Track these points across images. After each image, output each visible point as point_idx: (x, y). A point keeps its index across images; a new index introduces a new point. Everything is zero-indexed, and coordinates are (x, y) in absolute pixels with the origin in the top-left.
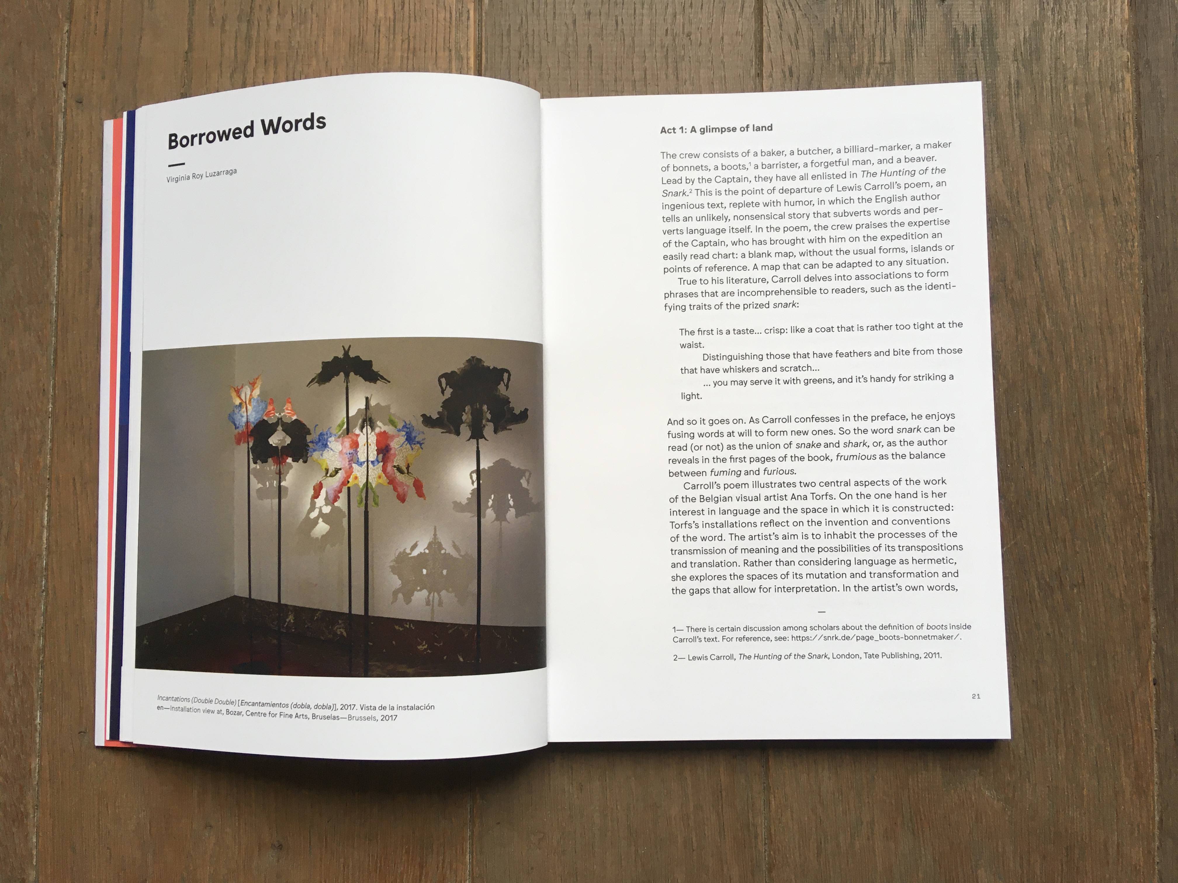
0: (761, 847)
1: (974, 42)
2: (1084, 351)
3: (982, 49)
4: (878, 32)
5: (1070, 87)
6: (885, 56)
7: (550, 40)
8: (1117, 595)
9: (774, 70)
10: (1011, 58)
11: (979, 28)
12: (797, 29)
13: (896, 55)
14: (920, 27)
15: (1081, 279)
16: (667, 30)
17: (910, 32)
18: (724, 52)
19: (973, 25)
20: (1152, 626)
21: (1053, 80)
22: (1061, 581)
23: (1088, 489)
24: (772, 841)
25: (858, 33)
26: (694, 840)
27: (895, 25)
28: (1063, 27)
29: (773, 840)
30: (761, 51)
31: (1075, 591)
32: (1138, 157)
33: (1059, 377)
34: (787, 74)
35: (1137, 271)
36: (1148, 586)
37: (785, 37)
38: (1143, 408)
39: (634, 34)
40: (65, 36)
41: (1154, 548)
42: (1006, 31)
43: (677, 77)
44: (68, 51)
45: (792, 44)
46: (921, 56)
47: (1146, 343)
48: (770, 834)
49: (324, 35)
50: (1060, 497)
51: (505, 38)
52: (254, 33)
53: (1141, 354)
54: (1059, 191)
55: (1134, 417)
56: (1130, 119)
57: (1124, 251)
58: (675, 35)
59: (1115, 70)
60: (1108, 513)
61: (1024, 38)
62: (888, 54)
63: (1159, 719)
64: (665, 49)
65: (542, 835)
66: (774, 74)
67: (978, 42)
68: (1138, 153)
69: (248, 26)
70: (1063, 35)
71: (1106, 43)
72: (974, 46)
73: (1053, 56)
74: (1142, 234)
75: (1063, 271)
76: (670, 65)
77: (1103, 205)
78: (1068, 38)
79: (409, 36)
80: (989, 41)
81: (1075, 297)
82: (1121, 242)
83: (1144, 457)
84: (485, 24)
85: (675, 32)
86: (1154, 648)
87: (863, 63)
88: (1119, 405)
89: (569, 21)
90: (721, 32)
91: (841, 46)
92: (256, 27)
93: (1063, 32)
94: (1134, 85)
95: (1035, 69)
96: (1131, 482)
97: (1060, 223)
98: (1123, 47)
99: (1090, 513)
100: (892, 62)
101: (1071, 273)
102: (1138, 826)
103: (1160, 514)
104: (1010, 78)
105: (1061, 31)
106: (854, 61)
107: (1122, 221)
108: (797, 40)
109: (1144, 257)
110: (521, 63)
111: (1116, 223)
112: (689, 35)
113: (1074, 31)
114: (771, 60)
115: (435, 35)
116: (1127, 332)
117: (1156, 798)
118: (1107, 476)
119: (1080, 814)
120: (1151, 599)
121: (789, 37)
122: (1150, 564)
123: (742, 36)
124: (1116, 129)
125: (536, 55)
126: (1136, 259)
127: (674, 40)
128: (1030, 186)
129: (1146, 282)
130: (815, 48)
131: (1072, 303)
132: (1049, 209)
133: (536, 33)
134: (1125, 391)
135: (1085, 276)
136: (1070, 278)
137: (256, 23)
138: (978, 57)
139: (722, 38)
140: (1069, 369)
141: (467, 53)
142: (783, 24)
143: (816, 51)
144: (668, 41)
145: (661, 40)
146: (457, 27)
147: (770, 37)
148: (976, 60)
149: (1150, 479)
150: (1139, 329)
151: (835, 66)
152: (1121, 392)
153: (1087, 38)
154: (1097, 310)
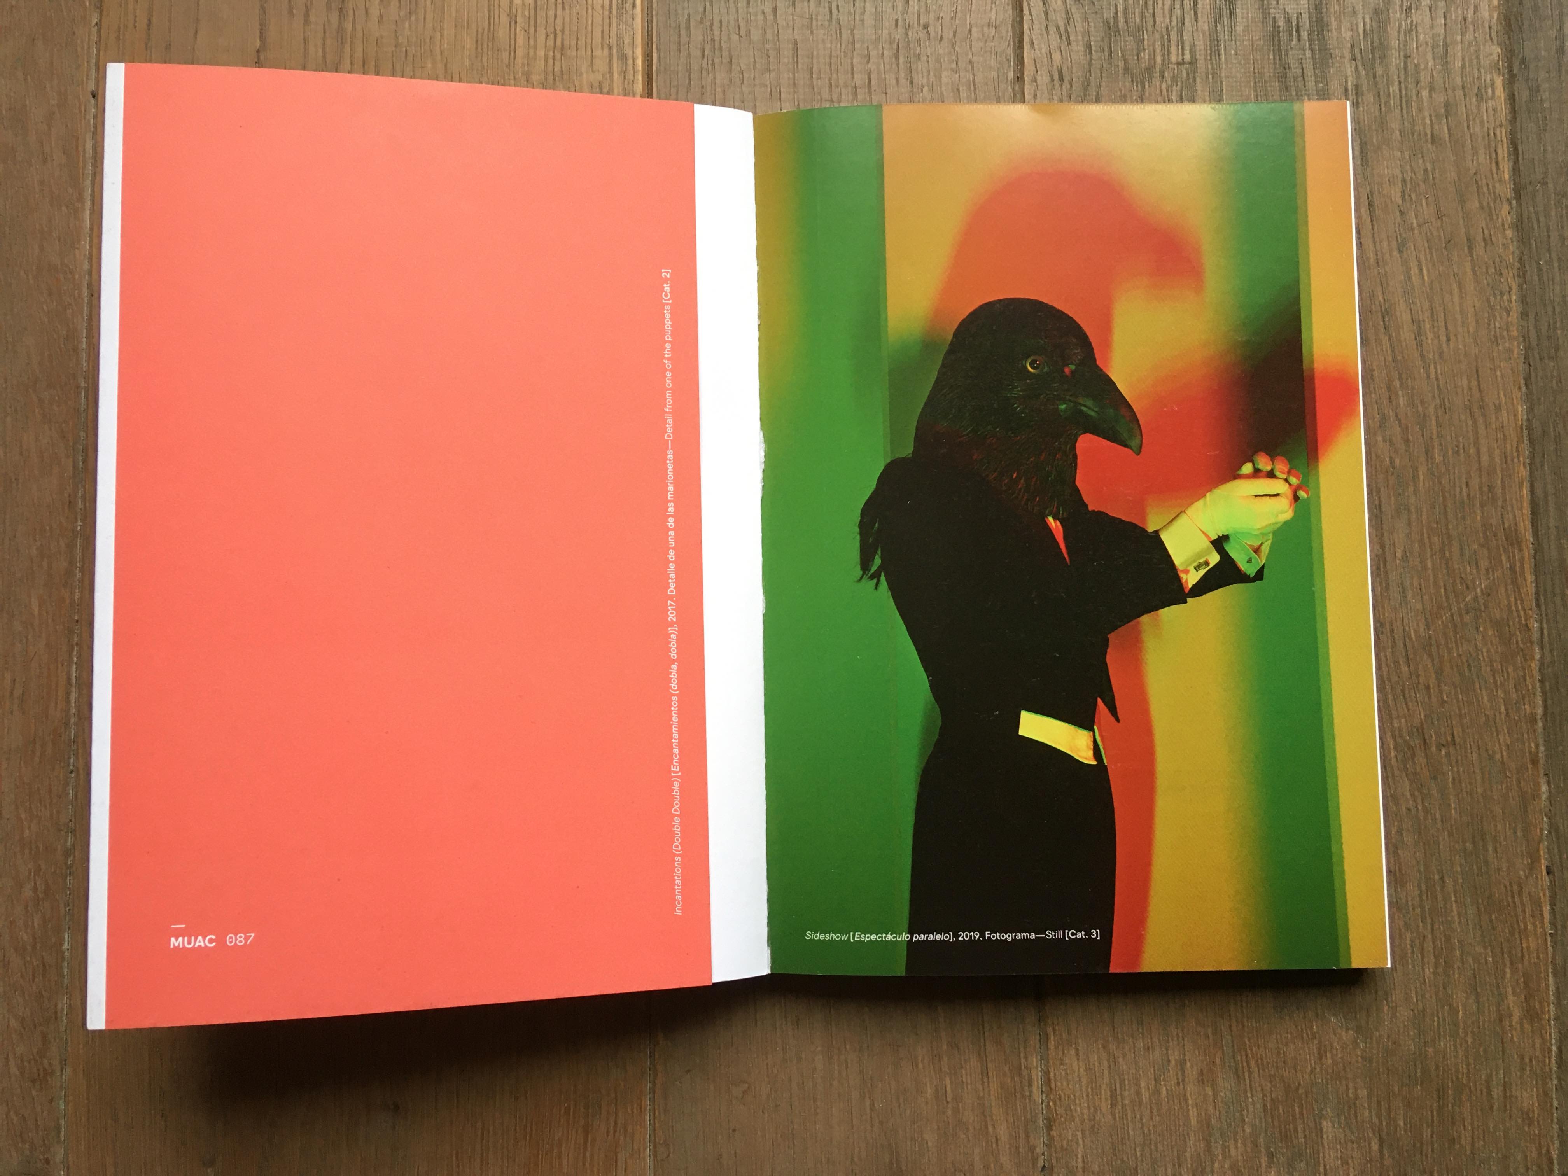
0: (1037, 1096)
1: (1299, 36)
2: (1449, 438)
3: (1310, 45)
4: (1174, 23)
5: (1425, 94)
6: (1183, 54)
7: (743, 33)
8: (1498, 757)
9: (1039, 72)
10: (1347, 55)
11: (1305, 16)
12: (1068, 19)
13: (1198, 53)
14: (1229, 16)
15: (1444, 345)
16: (897, 21)
17: (1215, 22)
18: (973, 49)
19: (1297, 14)
20: (1544, 797)
21: (1403, 85)
22: (1425, 740)
23: (1457, 618)
24: (1051, 1089)
25: (1148, 24)
26: (948, 1089)
27: (1196, 14)
28: (1413, 16)
29: (1053, 1086)
30: (1021, 47)
31: (1443, 753)
32: (1514, 184)
33: (1417, 471)
34: (1056, 77)
35: (1515, 333)
36: (1537, 746)
37: (1052, 30)
38: (1527, 511)
39: (854, 26)
40: (95, 30)
41: (1544, 693)
42: (1341, 21)
43: (912, 83)
44: (99, 51)
45: (1061, 38)
46: (1231, 54)
47: (1529, 429)
48: (1049, 1079)
49: (442, 28)
50: (1422, 630)
51: (683, 32)
52: (349, 26)
53: (1523, 441)
54: (1413, 229)
55: (1516, 524)
56: (1503, 134)
57: (1498, 307)
58: (907, 27)
59: (1483, 71)
60: (1484, 650)
61: (1364, 30)
62: (1187, 52)
63: (1555, 918)
64: (895, 46)
65: (747, 1085)
66: (1039, 78)
67: (1304, 35)
68: (1514, 180)
69: (340, 16)
70: (1414, 27)
71: (1470, 36)
72: (1299, 40)
73: (1402, 54)
74: (1520, 286)
75: (1419, 334)
76: (901, 66)
77: (1470, 248)
78: (1420, 30)
79: (555, 30)
80: (1318, 35)
81: (1436, 368)
82: (1495, 295)
83: (1530, 578)
84: (657, 14)
85: (907, 23)
86: (1546, 826)
87: (1155, 63)
88: (1496, 508)
89: (768, 10)
90: (968, 22)
91: (1125, 41)
92: (351, 18)
93: (1414, 23)
94: (1507, 91)
95: (1380, 71)
96: (1514, 608)
97: (1415, 271)
98: (1492, 42)
99: (1460, 650)
100: (1193, 62)
101: (1430, 335)
102: (1531, 1060)
103: (1551, 651)
104: (1346, 82)
105: (1412, 21)
106: (1143, 61)
107: (1495, 268)
108: (1068, 33)
109: (1524, 315)
110: (705, 65)
111: (1487, 270)
112: (926, 26)
113: (1427, 19)
114: (1035, 60)
115: (590, 28)
116: (1504, 413)
117: (1552, 1022)
118: (1482, 602)
119: (1455, 1046)
120: (1542, 762)
121: (1058, 28)
122: (1539, 717)
123: (996, 28)
124: (1485, 148)
125: (725, 54)
126: (1514, 315)
127: (907, 34)
128: (1375, 223)
129: (1528, 348)
130: (1092, 43)
131: (1433, 375)
132: (1400, 252)
133: (724, 24)
134: (1503, 488)
135: (1448, 340)
136: (1430, 341)
137: (351, 13)
138: (1305, 54)
139: (970, 30)
140: (1430, 460)
141: (633, 52)
142: (1049, 12)
143: (1093, 48)
144: (899, 34)
145: (890, 34)
146: (619, 16)
147: (1033, 29)
148: (1301, 59)
149: (1538, 605)
150: (1520, 409)
151: (1118, 66)
152: (1499, 491)
153: (1445, 30)
154: (1465, 382)
